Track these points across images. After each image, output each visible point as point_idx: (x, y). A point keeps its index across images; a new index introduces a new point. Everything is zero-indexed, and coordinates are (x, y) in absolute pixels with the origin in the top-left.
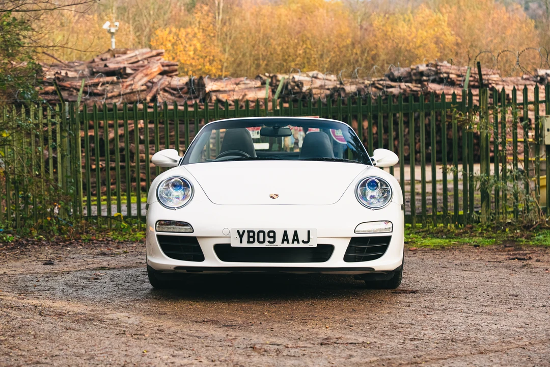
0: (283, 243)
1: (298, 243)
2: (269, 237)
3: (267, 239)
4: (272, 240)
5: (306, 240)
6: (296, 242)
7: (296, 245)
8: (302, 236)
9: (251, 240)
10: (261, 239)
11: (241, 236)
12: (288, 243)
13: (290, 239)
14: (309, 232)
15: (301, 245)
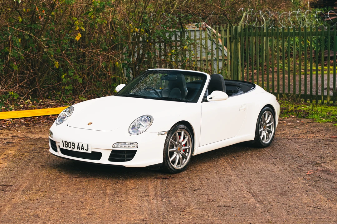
0: (77, 149)
1: (84, 150)
2: (73, 146)
3: (72, 146)
4: (73, 147)
5: (87, 149)
6: (82, 149)
7: (82, 151)
8: (85, 147)
9: (67, 146)
10: (70, 147)
11: (63, 144)
12: (80, 149)
13: (80, 148)
14: (88, 145)
15: (85, 151)
